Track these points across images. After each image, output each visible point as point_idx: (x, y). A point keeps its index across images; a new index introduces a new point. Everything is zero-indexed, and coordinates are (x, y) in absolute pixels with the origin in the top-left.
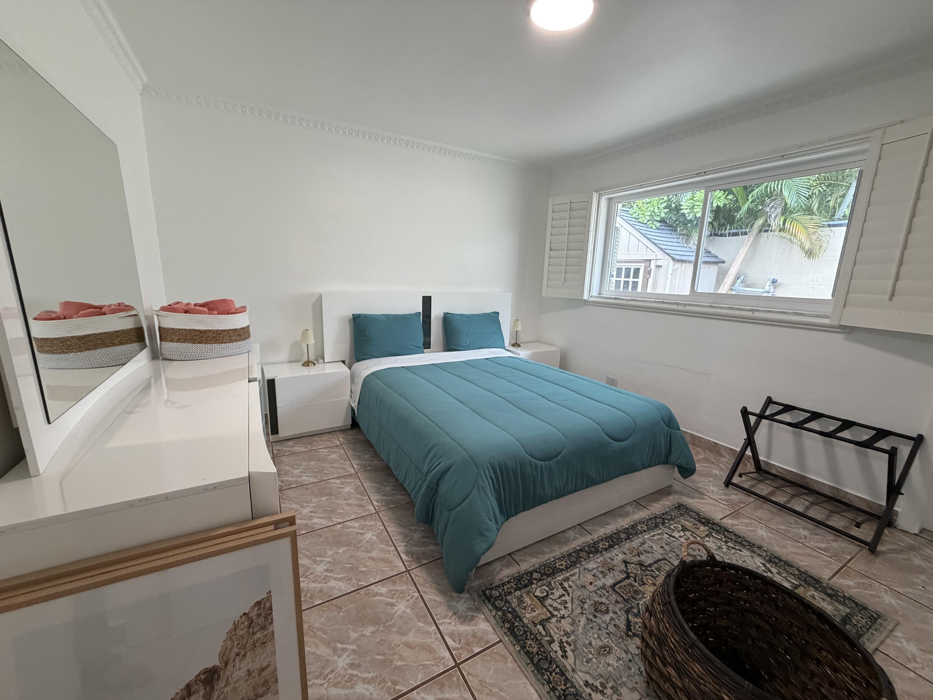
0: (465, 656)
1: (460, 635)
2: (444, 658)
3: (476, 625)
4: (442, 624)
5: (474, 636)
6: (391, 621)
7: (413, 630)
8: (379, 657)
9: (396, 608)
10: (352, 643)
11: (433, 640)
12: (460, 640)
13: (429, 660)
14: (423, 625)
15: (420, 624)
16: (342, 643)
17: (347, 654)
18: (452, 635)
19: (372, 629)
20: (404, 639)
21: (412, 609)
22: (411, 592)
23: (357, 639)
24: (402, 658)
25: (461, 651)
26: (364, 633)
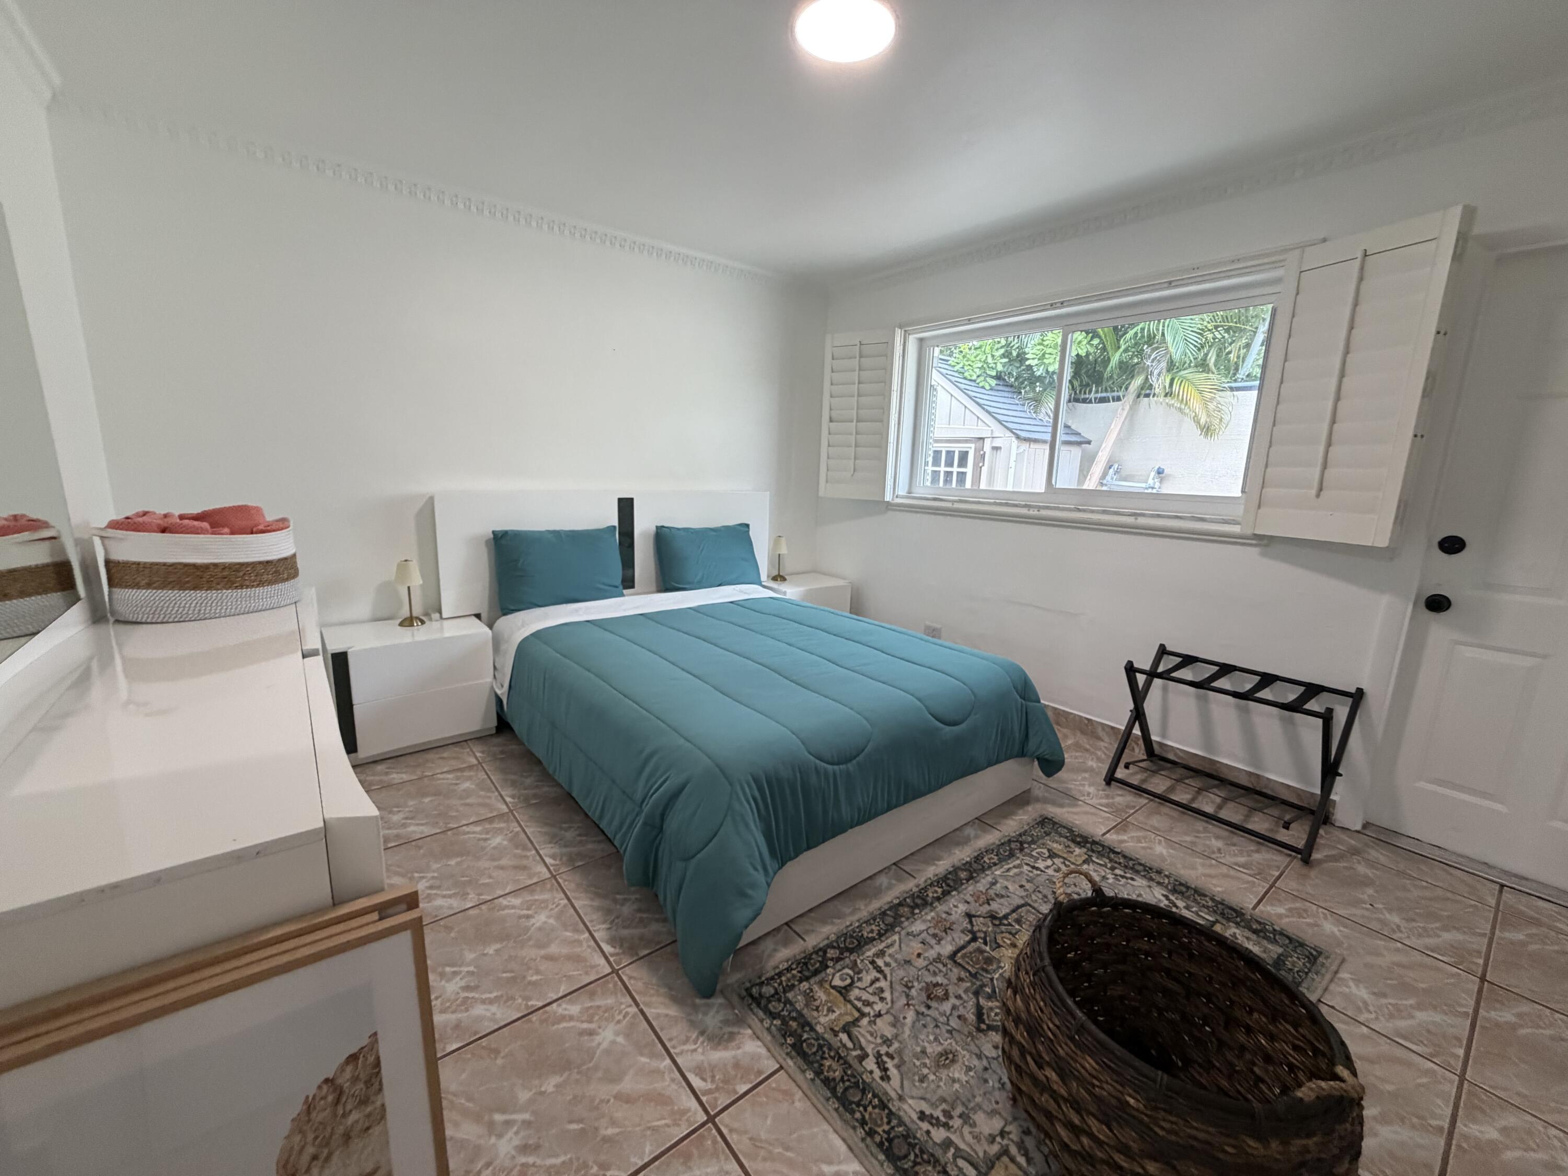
0: (723, 1101)
1: (713, 1068)
2: (689, 1110)
3: (739, 1048)
4: (681, 1053)
5: (737, 1065)
6: (590, 1062)
7: (632, 1072)
8: (574, 1126)
9: (598, 1039)
10: (522, 1110)
11: (667, 1083)
12: (713, 1077)
13: (663, 1118)
14: (648, 1060)
15: (644, 1060)
16: (503, 1111)
17: (515, 1129)
18: (699, 1071)
19: (556, 1080)
20: (616, 1088)
21: (627, 1036)
22: (623, 1007)
23: (531, 1101)
24: (613, 1123)
25: (717, 1095)
26: (543, 1089)
